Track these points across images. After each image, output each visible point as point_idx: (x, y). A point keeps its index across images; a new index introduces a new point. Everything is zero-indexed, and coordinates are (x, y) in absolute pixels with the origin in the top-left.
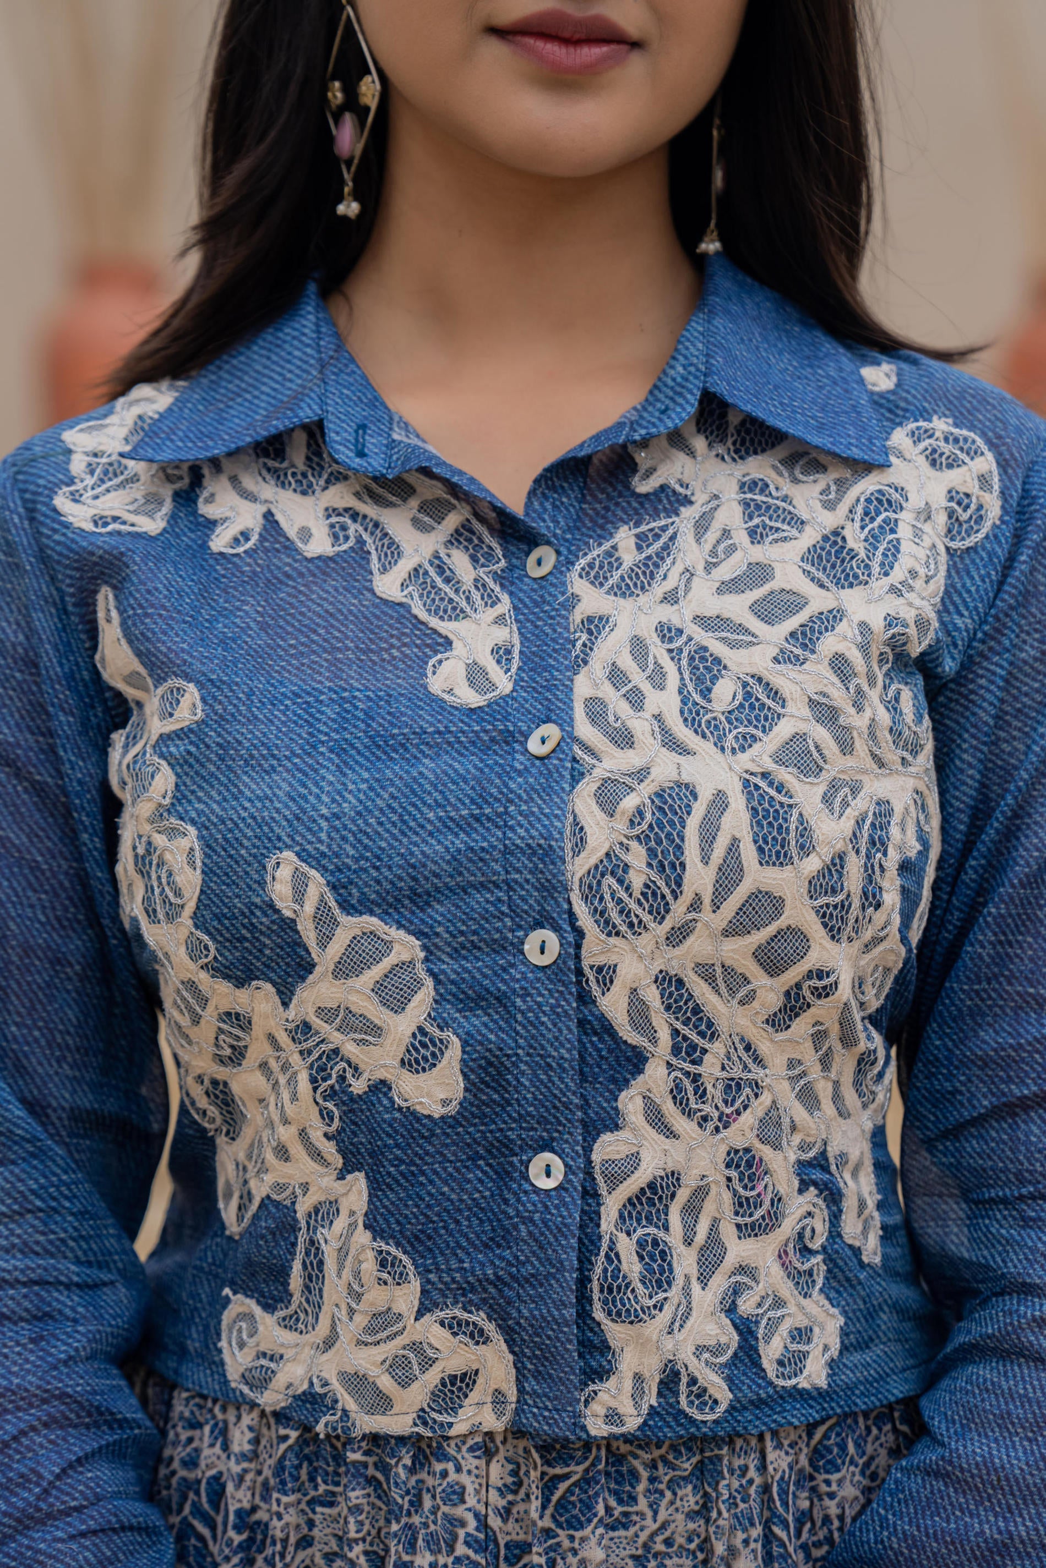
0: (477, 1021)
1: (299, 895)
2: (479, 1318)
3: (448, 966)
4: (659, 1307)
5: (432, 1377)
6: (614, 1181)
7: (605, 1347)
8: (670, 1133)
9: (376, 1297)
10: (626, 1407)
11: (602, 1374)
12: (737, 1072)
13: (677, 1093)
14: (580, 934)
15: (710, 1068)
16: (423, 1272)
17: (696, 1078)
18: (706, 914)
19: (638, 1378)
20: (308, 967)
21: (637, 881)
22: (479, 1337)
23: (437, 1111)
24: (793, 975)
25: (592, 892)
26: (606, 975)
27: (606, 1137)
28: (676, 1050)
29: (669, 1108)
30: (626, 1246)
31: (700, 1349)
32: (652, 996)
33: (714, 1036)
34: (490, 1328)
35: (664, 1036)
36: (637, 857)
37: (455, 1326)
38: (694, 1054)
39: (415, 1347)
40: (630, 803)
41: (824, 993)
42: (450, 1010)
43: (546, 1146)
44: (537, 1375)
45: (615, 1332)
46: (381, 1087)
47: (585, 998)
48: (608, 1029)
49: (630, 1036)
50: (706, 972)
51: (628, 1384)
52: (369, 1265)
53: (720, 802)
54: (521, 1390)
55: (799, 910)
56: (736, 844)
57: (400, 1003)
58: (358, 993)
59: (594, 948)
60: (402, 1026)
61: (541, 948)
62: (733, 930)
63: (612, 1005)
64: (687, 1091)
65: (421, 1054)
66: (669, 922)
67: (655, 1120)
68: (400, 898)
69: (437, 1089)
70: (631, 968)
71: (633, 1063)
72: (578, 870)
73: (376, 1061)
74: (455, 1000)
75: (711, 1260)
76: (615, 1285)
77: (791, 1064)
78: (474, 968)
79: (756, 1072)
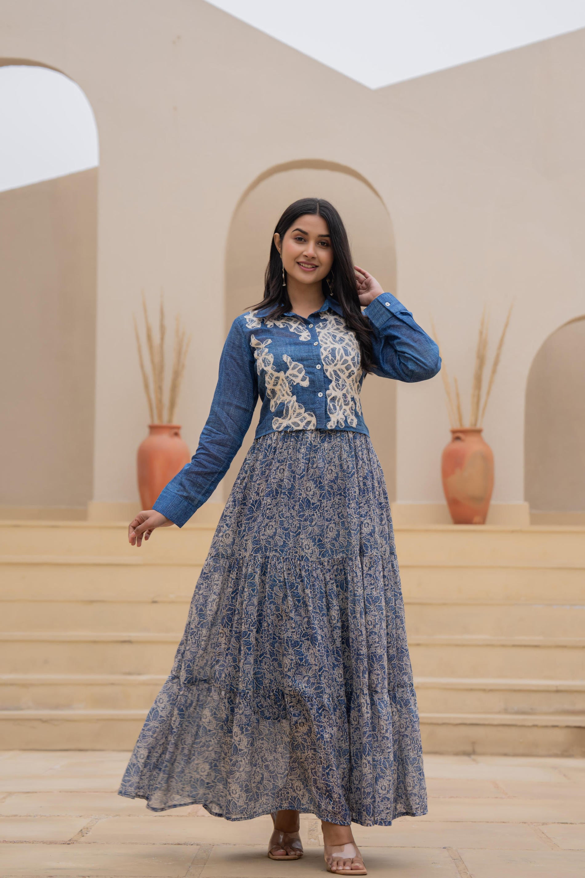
0: (310, 376)
1: (287, 360)
2: (312, 413)
4: (336, 412)
5: (306, 421)
6: (329, 396)
7: (329, 418)
8: (336, 391)
9: (298, 411)
10: (332, 426)
11: (330, 421)
12: (343, 383)
14: (323, 365)
15: (340, 382)
16: (305, 407)
17: (338, 384)
18: (339, 362)
20: (288, 368)
21: (330, 358)
22: (312, 416)
23: (306, 386)
24: (350, 371)
25: (324, 360)
26: (327, 370)
27: (328, 391)
28: (336, 380)
29: (335, 387)
30: (331, 405)
31: (341, 418)
32: (333, 373)
33: (340, 378)
34: (313, 415)
35: (334, 379)
36: (330, 356)
37: (309, 414)
38: (338, 381)
39: (304, 417)
40: (328, 350)
41: (353, 374)
42: (307, 374)
43: (320, 392)
44: (319, 421)
45: (331, 415)
46: (298, 384)
47: (324, 373)
48: (327, 377)
49: (330, 378)
50: (339, 370)
51: (333, 423)
52: (297, 407)
53: (339, 349)
54: (317, 423)
55: (350, 362)
56: (342, 354)
57: (300, 373)
58: (295, 372)
59: (325, 367)
60: (301, 376)
61: (318, 367)
62: (342, 364)
63: (328, 374)
64: (337, 385)
65: (303, 379)
66: (334, 363)
67: (334, 389)
68: (300, 360)
69: (306, 384)
70: (330, 370)
71: (331, 381)
72: (322, 357)
73: (297, 380)
74: (307, 373)
75: (341, 407)
76: (330, 409)
77: (350, 384)
78: (310, 369)
79: (346, 384)
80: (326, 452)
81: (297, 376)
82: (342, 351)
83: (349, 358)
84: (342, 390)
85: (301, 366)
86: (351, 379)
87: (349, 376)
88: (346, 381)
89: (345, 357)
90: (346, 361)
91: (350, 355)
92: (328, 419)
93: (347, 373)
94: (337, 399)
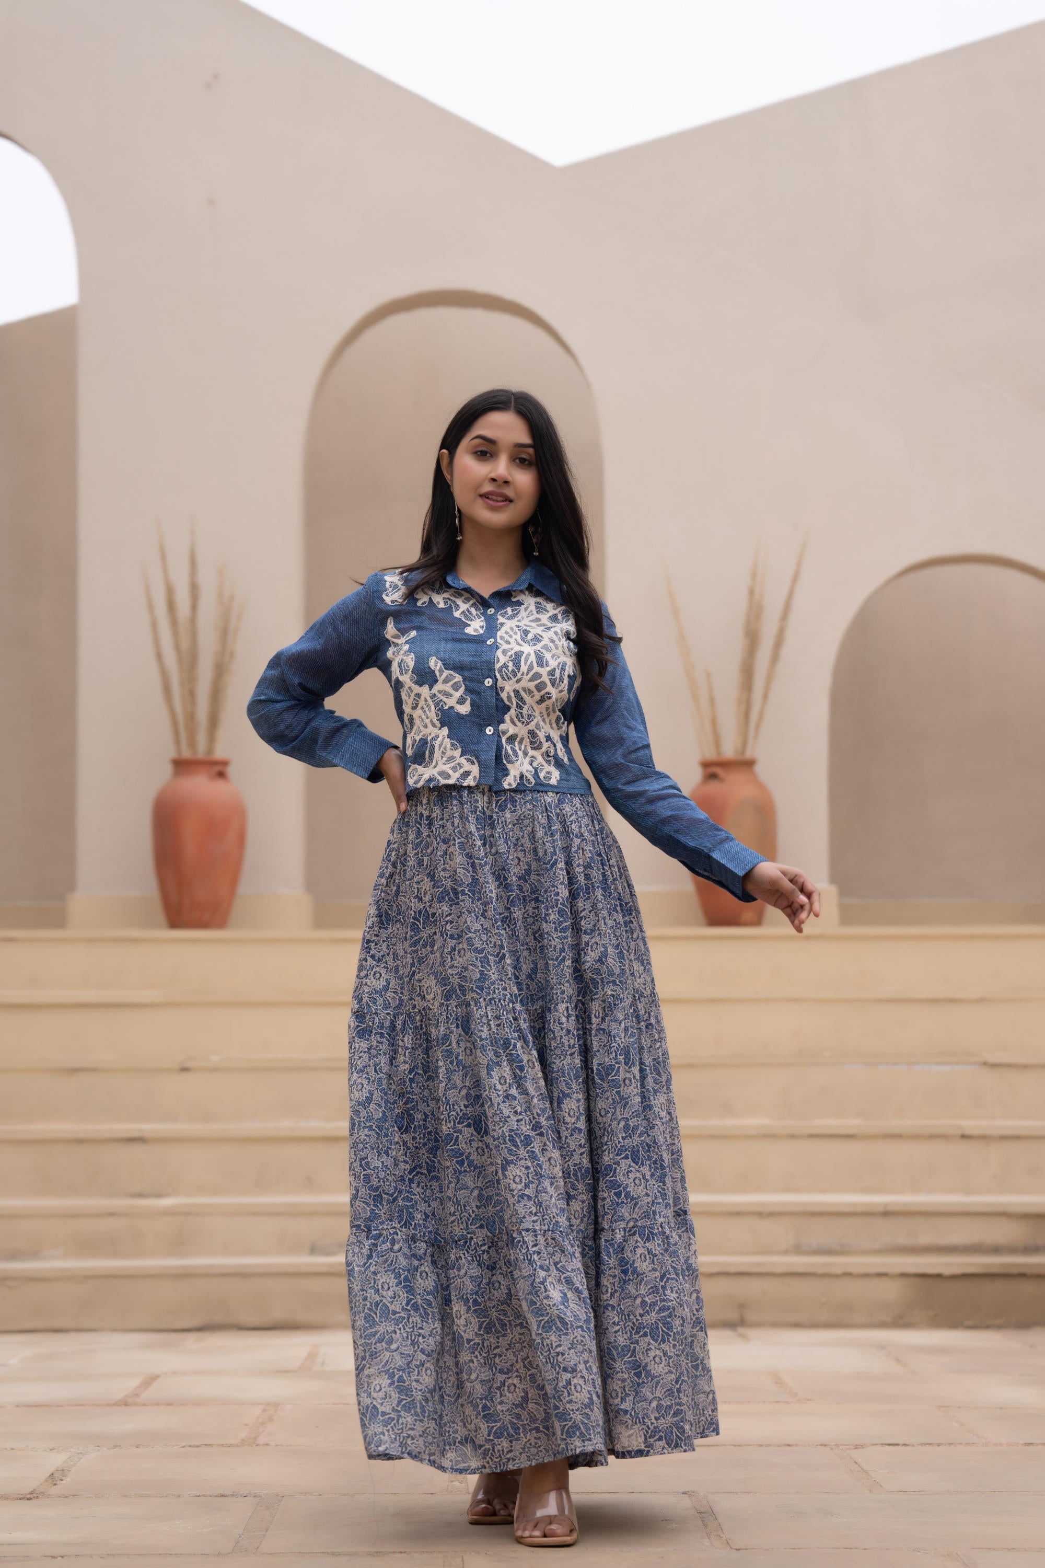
0: (474, 697)
1: (436, 666)
2: (473, 758)
3: (468, 683)
4: (518, 760)
5: (461, 772)
6: (504, 734)
7: (507, 769)
8: (515, 725)
9: (450, 753)
10: (512, 782)
11: (507, 775)
12: (530, 713)
13: (517, 715)
14: (497, 680)
15: (524, 711)
16: (462, 747)
17: (521, 713)
18: (525, 677)
19: (515, 776)
20: (437, 681)
21: (510, 669)
22: (473, 763)
23: (464, 713)
24: (543, 692)
25: (500, 671)
26: (502, 689)
27: (502, 725)
28: (517, 707)
29: (515, 719)
30: (509, 748)
31: (527, 771)
32: (512, 694)
33: (525, 704)
34: (476, 761)
35: (515, 703)
36: (510, 664)
37: (468, 760)
38: (521, 708)
39: (458, 764)
40: (509, 654)
41: (550, 698)
42: (468, 693)
43: (490, 725)
44: (486, 772)
45: (509, 766)
46: (452, 708)
47: (498, 694)
48: (503, 701)
49: (507, 703)
50: (524, 689)
51: (513, 778)
52: (449, 747)
53: (529, 655)
54: (480, 776)
55: (545, 678)
56: (532, 663)
57: (457, 690)
58: (448, 687)
59: (500, 683)
60: (457, 695)
61: (488, 682)
62: (531, 680)
63: (504, 696)
64: (519, 716)
65: (461, 701)
66: (517, 678)
67: (512, 722)
68: (458, 668)
69: (465, 709)
70: (508, 688)
71: (508, 708)
72: (497, 666)
73: (451, 702)
74: (469, 691)
75: (525, 754)
76: (507, 756)
77: (541, 713)
78: (473, 685)
79: (534, 714)
80: (510, 826)
81: (451, 695)
82: (533, 658)
83: (544, 671)
84: (528, 723)
85: (458, 678)
86: (544, 705)
87: (541, 701)
88: (535, 708)
89: (536, 669)
90: (537, 676)
91: (547, 665)
92: (506, 773)
93: (538, 696)
94: (518, 739)
